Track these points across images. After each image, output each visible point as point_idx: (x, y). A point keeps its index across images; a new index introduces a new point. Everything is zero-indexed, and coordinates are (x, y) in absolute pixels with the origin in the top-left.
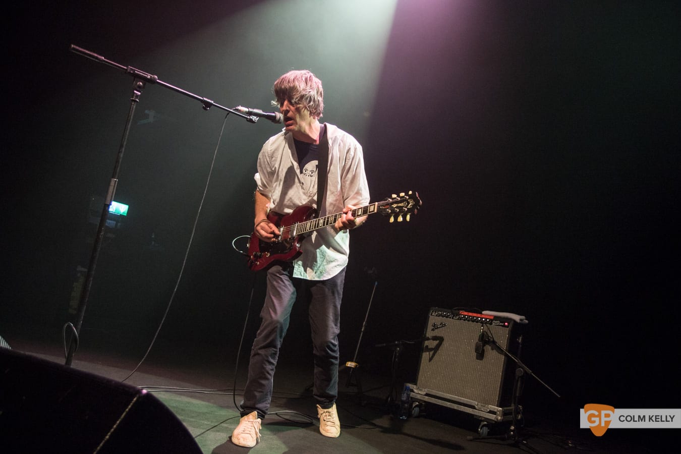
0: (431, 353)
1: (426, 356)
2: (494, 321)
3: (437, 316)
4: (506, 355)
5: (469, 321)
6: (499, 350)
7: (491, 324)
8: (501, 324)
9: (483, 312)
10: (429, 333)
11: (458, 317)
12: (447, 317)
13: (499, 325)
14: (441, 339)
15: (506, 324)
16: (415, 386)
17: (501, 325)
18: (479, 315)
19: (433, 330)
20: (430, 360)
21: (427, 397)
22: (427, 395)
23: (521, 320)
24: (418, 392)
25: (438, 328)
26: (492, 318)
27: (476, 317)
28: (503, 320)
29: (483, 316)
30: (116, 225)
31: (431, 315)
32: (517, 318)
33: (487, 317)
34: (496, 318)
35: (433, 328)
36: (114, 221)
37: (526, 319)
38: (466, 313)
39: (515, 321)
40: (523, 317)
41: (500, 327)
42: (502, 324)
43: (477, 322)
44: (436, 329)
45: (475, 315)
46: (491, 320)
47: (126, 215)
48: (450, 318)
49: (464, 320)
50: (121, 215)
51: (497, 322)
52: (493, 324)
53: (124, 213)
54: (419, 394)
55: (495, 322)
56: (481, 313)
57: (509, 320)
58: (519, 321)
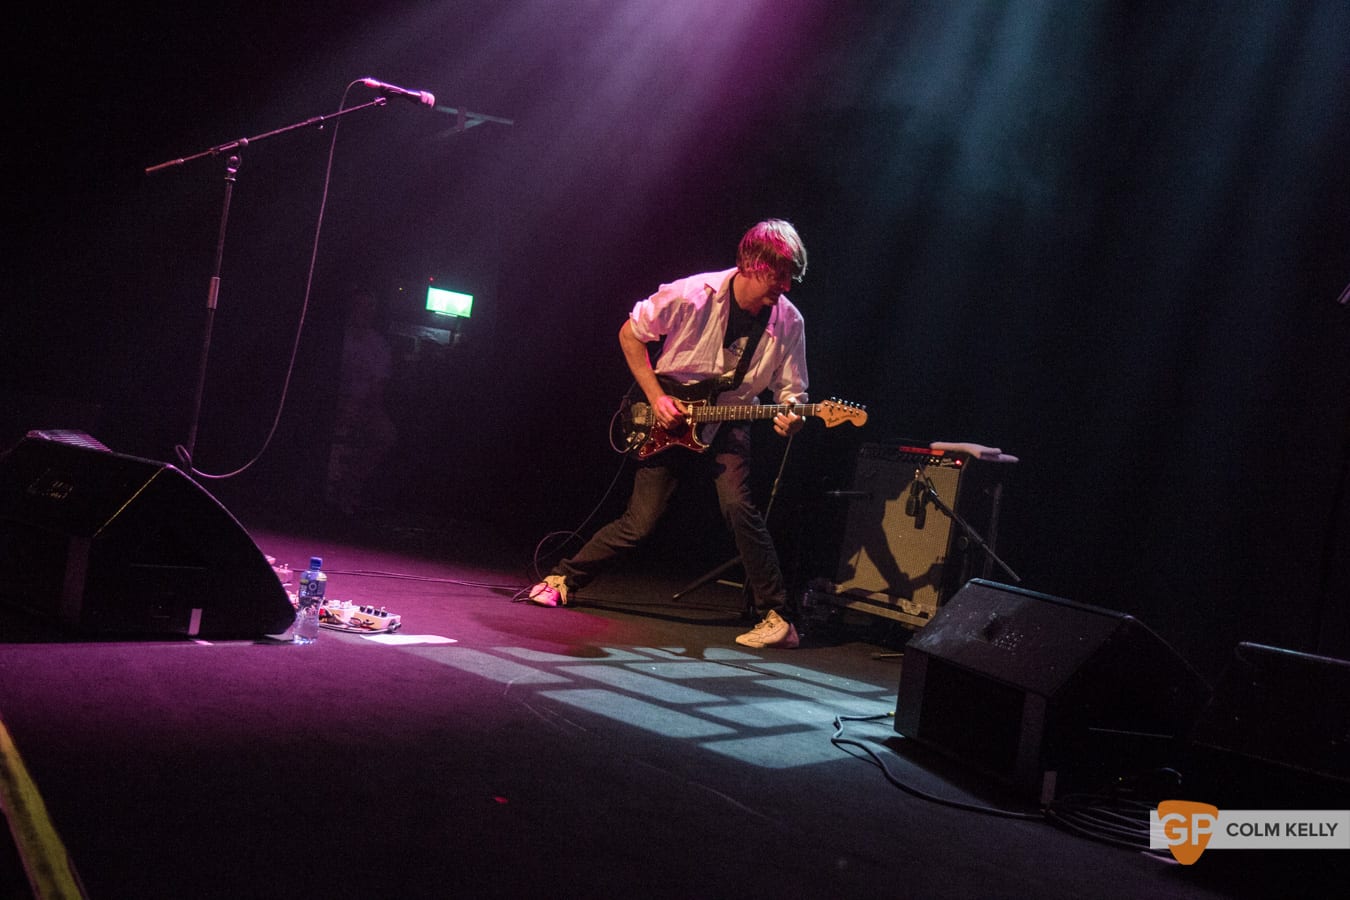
2: (945, 460)
3: (867, 457)
4: (952, 518)
5: (909, 462)
6: (945, 511)
7: (938, 464)
8: (951, 463)
9: (933, 445)
11: (893, 456)
12: (880, 458)
13: (949, 466)
15: (958, 462)
17: (952, 466)
18: (924, 451)
19: (861, 483)
23: (982, 454)
26: (941, 453)
27: (919, 454)
28: (956, 455)
29: (929, 453)
30: (452, 337)
31: (861, 457)
32: (976, 449)
33: (935, 453)
34: (948, 454)
36: (446, 329)
38: (908, 449)
39: (972, 457)
40: (998, 450)
41: (950, 468)
42: (954, 464)
45: (919, 450)
46: (941, 458)
47: (468, 315)
48: (884, 459)
49: (903, 461)
50: (459, 316)
51: (947, 460)
52: (942, 464)
53: (465, 312)
56: (929, 447)
57: (963, 455)
58: (978, 456)
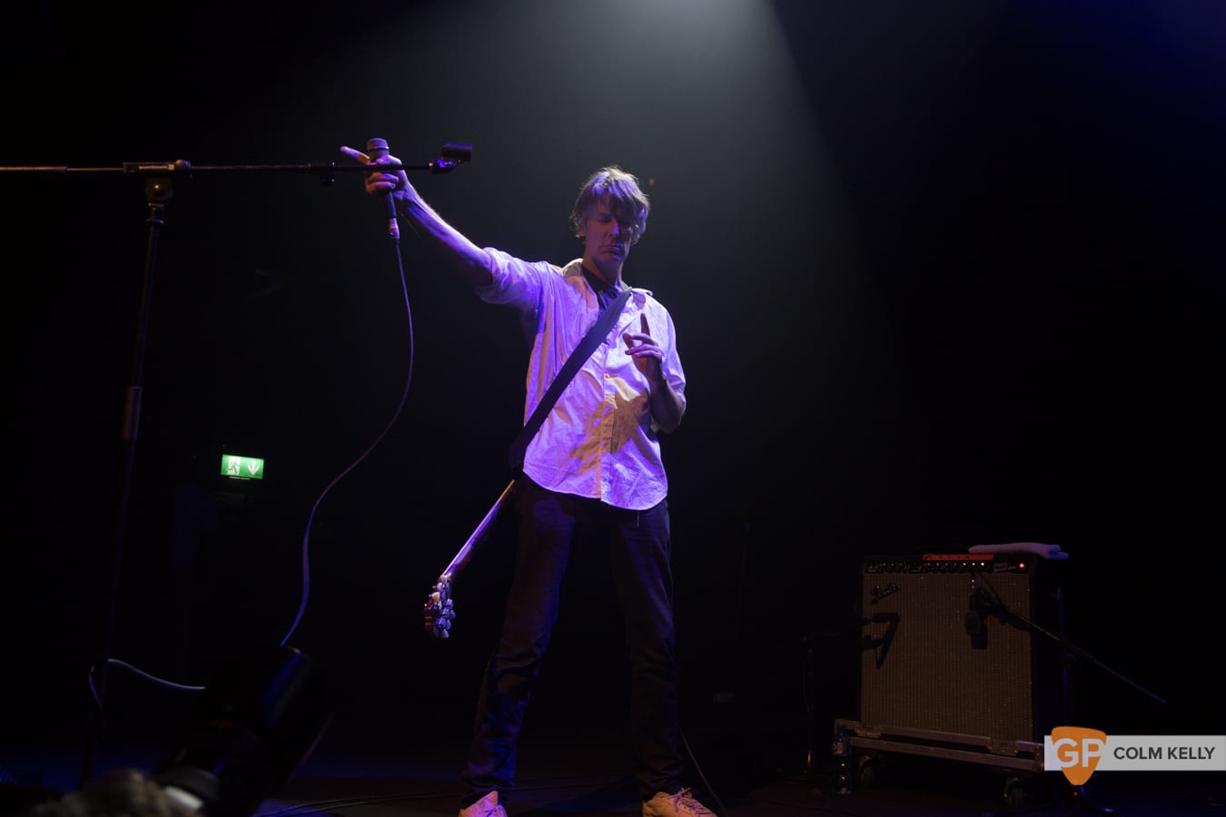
0: (879, 649)
1: (869, 657)
2: (996, 565)
3: (877, 572)
4: (1032, 630)
5: (944, 572)
6: (1017, 622)
7: (991, 571)
8: (1010, 568)
9: (972, 549)
10: (869, 610)
11: (921, 567)
12: (898, 572)
13: (1007, 571)
14: (894, 619)
15: (1022, 566)
16: (857, 724)
17: (1012, 571)
18: (962, 557)
19: (874, 602)
20: (879, 664)
21: (885, 742)
22: (884, 737)
23: (1051, 552)
24: (867, 734)
25: (884, 596)
26: (990, 558)
27: (956, 561)
28: (1014, 558)
29: (971, 558)
30: (246, 499)
31: (867, 572)
32: (1041, 549)
33: (979, 558)
34: (999, 557)
35: (873, 597)
36: (239, 492)
37: (1061, 551)
38: (936, 557)
39: (1038, 557)
41: (1011, 574)
42: (1014, 567)
43: (961, 572)
44: (880, 598)
45: (954, 557)
46: (990, 563)
47: (261, 478)
48: (905, 572)
49: (935, 572)
50: (252, 480)
51: (1003, 565)
52: (995, 570)
53: (256, 474)
54: (868, 738)
55: (1000, 565)
56: (966, 552)
57: (1026, 557)
58: (1047, 556)
